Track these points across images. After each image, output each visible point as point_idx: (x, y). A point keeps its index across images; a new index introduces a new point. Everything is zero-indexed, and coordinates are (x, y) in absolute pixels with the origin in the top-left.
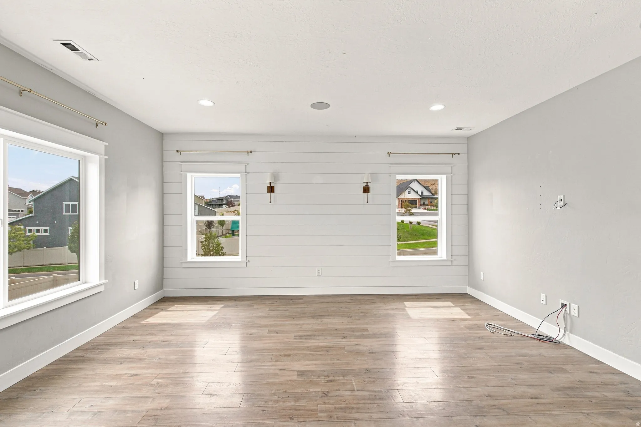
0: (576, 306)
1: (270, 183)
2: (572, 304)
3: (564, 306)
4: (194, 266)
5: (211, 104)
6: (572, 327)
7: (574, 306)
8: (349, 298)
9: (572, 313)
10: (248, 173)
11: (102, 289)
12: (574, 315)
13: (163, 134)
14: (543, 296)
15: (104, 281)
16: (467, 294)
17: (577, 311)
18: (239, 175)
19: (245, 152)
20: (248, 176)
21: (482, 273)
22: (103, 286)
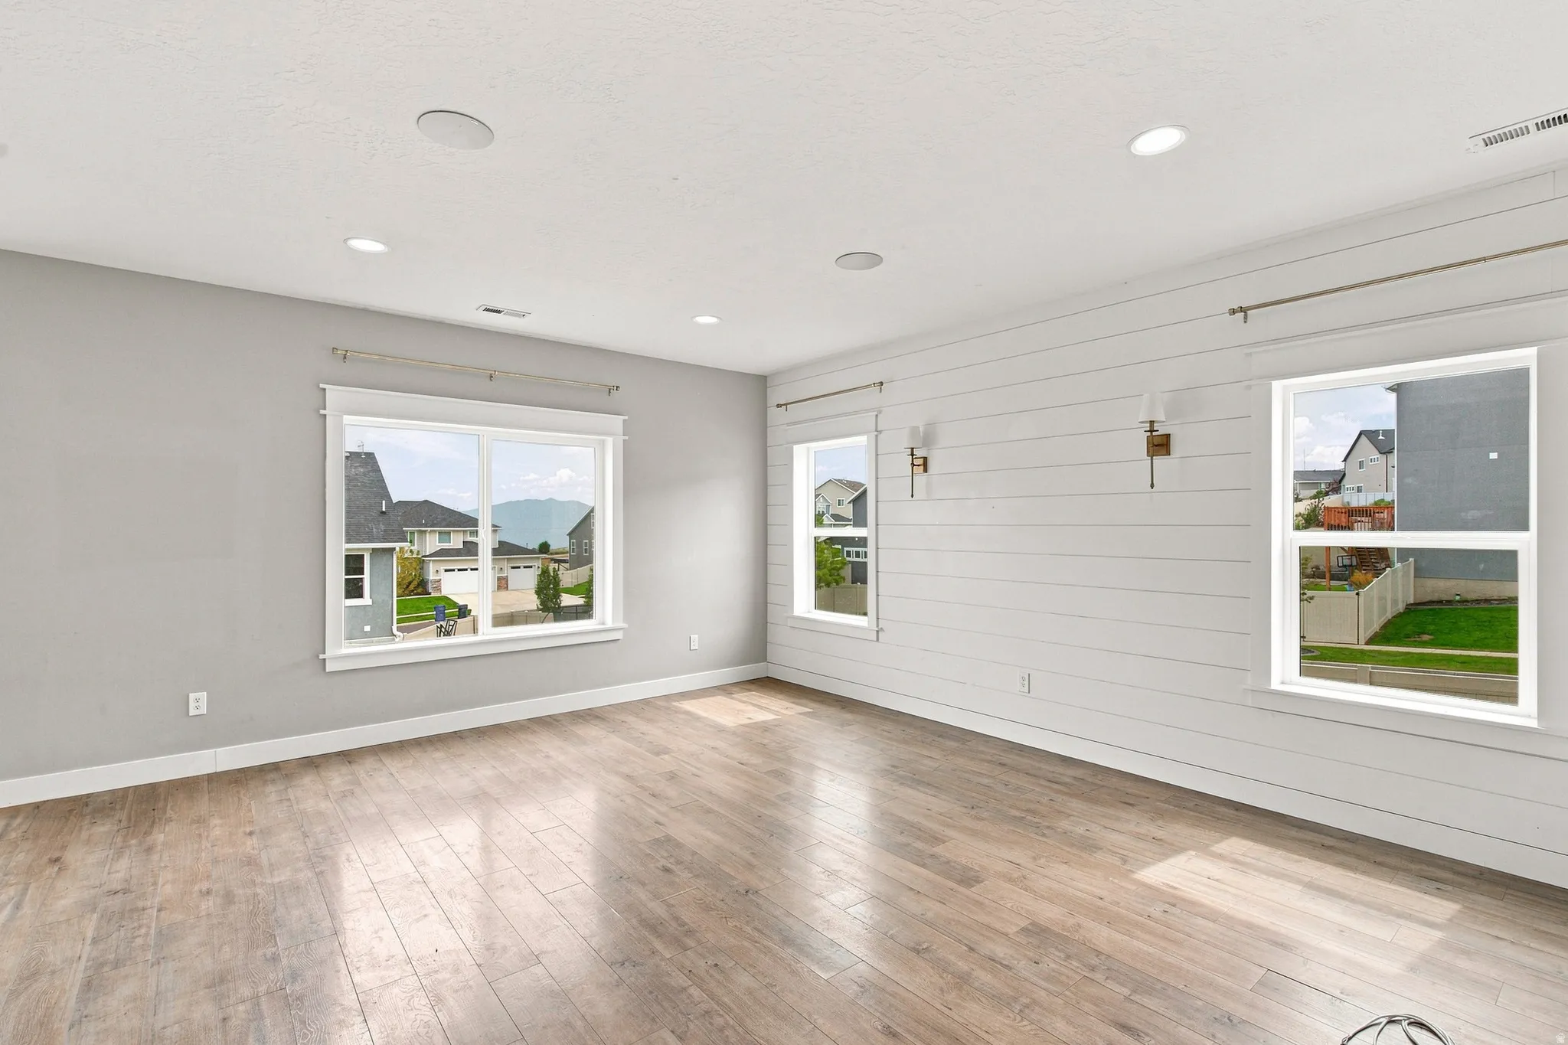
1: (912, 449)
4: (807, 626)
5: (713, 320)
10: (880, 432)
11: (618, 635)
13: (766, 377)
15: (622, 625)
18: (862, 440)
20: (881, 437)
22: (621, 632)
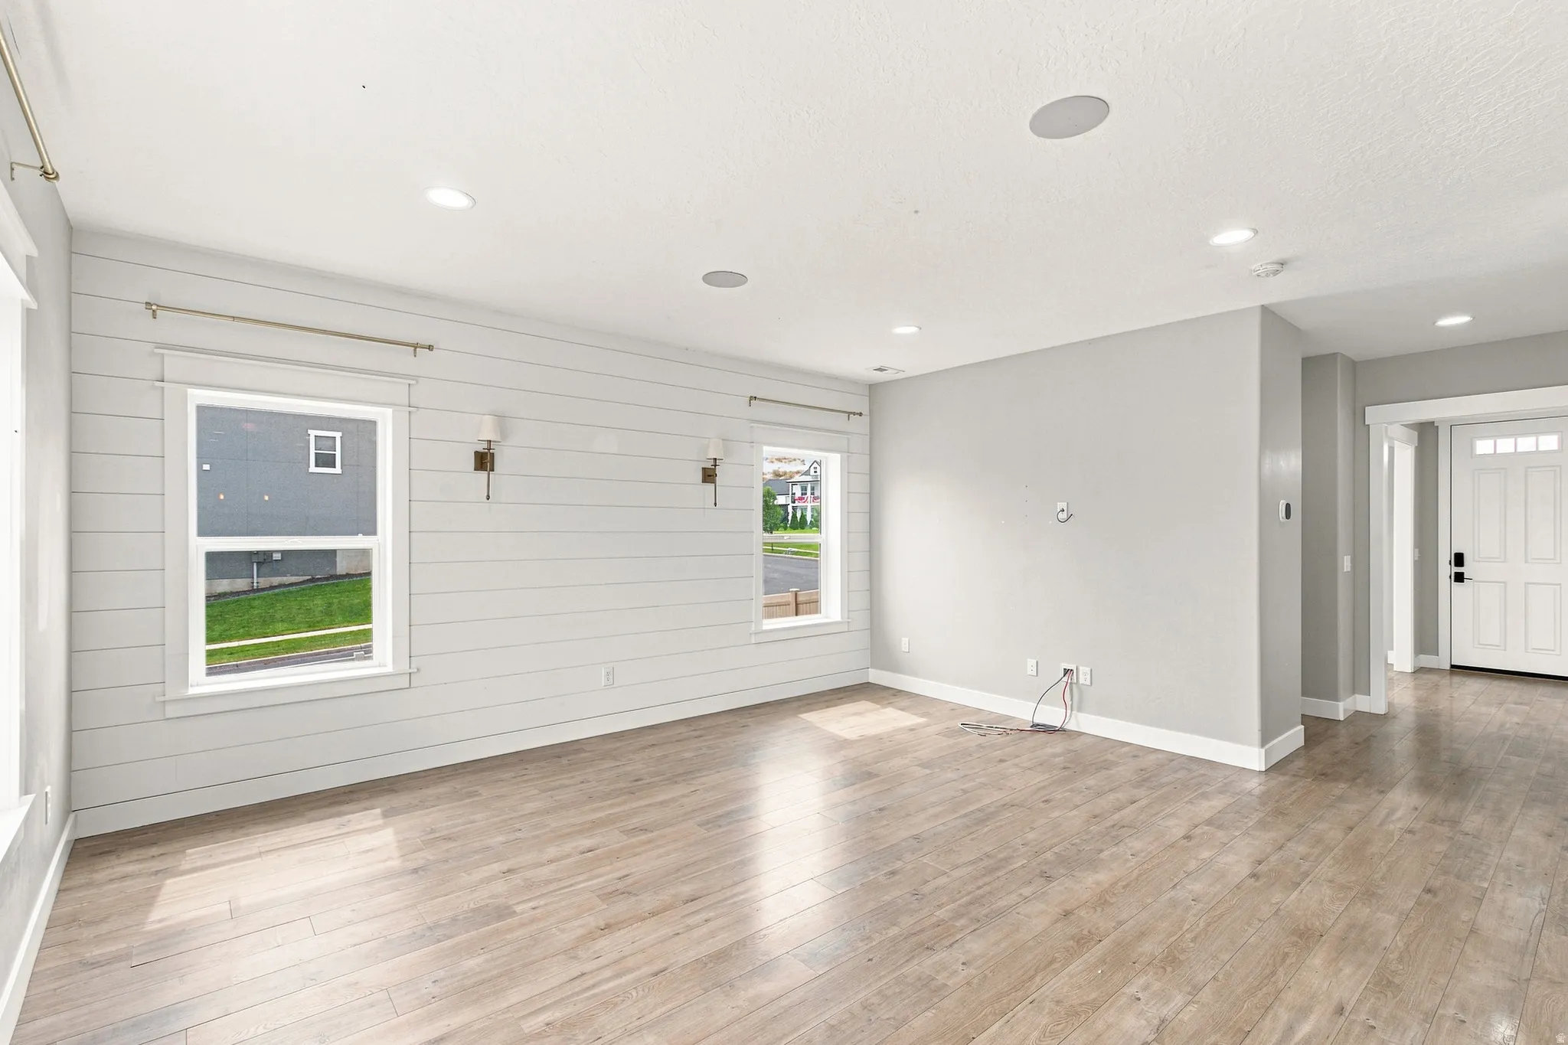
0: (1088, 670)
1: (490, 443)
2: (1081, 668)
3: (1066, 671)
6: (1081, 701)
7: (1084, 670)
8: (682, 729)
9: (1081, 681)
12: (1085, 683)
13: (71, 229)
14: (1032, 662)
16: (868, 683)
17: (1089, 677)
19: (407, 345)
21: (905, 640)
